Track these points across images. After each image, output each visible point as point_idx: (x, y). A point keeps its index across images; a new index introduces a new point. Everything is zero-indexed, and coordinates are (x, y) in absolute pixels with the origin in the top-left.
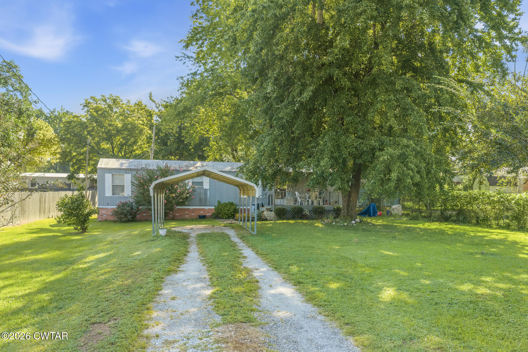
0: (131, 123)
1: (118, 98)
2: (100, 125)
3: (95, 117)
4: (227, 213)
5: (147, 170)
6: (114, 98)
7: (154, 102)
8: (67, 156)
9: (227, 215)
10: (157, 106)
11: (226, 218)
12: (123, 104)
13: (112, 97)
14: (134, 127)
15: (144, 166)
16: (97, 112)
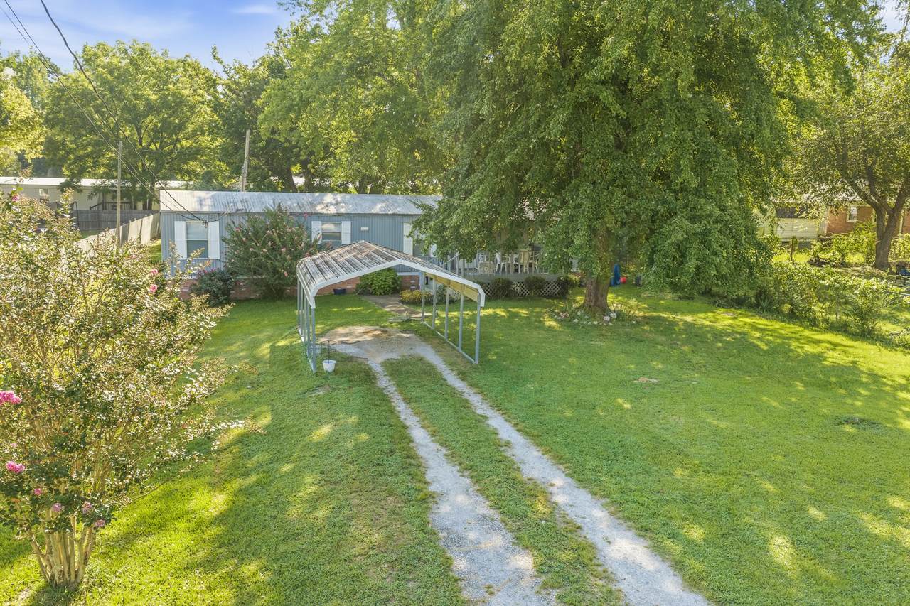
0: (174, 94)
1: (147, 48)
2: (120, 96)
3: (108, 82)
4: (382, 286)
5: (248, 214)
6: (141, 46)
7: (221, 62)
8: (58, 149)
9: (382, 288)
10: (226, 70)
11: (381, 294)
12: (156, 58)
13: (138, 44)
14: (180, 101)
15: (240, 206)
16: (111, 72)
